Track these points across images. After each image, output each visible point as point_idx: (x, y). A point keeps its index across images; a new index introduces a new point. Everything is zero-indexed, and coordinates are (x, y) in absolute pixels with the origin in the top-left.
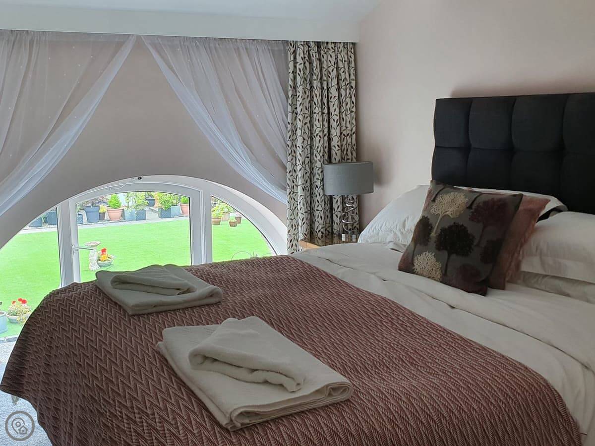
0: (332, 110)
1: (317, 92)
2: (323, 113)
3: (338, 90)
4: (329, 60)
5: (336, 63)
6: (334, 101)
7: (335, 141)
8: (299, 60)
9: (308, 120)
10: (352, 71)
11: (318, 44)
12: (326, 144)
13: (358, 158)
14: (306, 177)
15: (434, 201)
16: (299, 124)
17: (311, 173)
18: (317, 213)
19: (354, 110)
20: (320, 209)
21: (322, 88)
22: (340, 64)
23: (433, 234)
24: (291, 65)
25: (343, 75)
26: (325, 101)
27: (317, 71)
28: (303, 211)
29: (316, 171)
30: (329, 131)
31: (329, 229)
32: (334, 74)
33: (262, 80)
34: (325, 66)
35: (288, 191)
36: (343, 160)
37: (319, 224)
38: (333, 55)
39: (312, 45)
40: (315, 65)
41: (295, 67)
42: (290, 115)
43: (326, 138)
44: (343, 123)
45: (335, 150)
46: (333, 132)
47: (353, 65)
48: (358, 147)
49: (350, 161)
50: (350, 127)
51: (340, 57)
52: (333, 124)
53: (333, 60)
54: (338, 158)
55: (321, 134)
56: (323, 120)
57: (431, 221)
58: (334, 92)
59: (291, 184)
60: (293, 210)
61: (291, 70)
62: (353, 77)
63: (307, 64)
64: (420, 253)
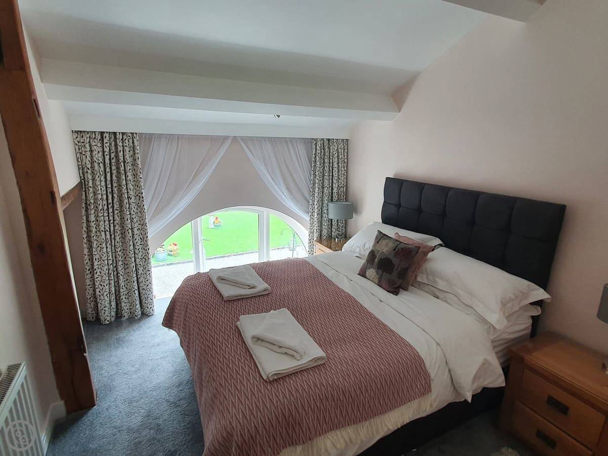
0: (334, 174)
1: (327, 165)
2: (329, 175)
3: (338, 163)
4: (334, 148)
5: (337, 150)
6: (335, 170)
7: (335, 190)
8: (318, 148)
9: (321, 179)
10: (346, 154)
11: (329, 140)
12: (330, 191)
13: (346, 199)
14: (319, 208)
15: (378, 242)
16: (317, 181)
17: (322, 205)
18: (324, 227)
19: (345, 174)
20: (325, 224)
21: (330, 163)
22: (340, 150)
23: (376, 260)
24: (314, 150)
25: (341, 156)
26: (331, 169)
27: (327, 154)
28: (317, 226)
29: (324, 205)
30: (332, 185)
31: (330, 234)
32: (336, 155)
33: (299, 157)
34: (331, 151)
35: (310, 214)
36: (338, 200)
37: (325, 232)
38: (336, 145)
39: (325, 140)
40: (326, 150)
41: (316, 151)
42: (312, 176)
43: (330, 188)
44: (340, 181)
45: (335, 195)
46: (334, 185)
47: (346, 151)
48: (346, 193)
49: (342, 200)
50: (343, 183)
51: (339, 147)
52: (335, 181)
53: (336, 148)
54: (336, 199)
55: (328, 186)
56: (329, 179)
57: (376, 253)
58: (335, 165)
59: (311, 211)
60: (312, 224)
61: (314, 153)
62: (346, 157)
63: (322, 150)
64: (369, 268)
